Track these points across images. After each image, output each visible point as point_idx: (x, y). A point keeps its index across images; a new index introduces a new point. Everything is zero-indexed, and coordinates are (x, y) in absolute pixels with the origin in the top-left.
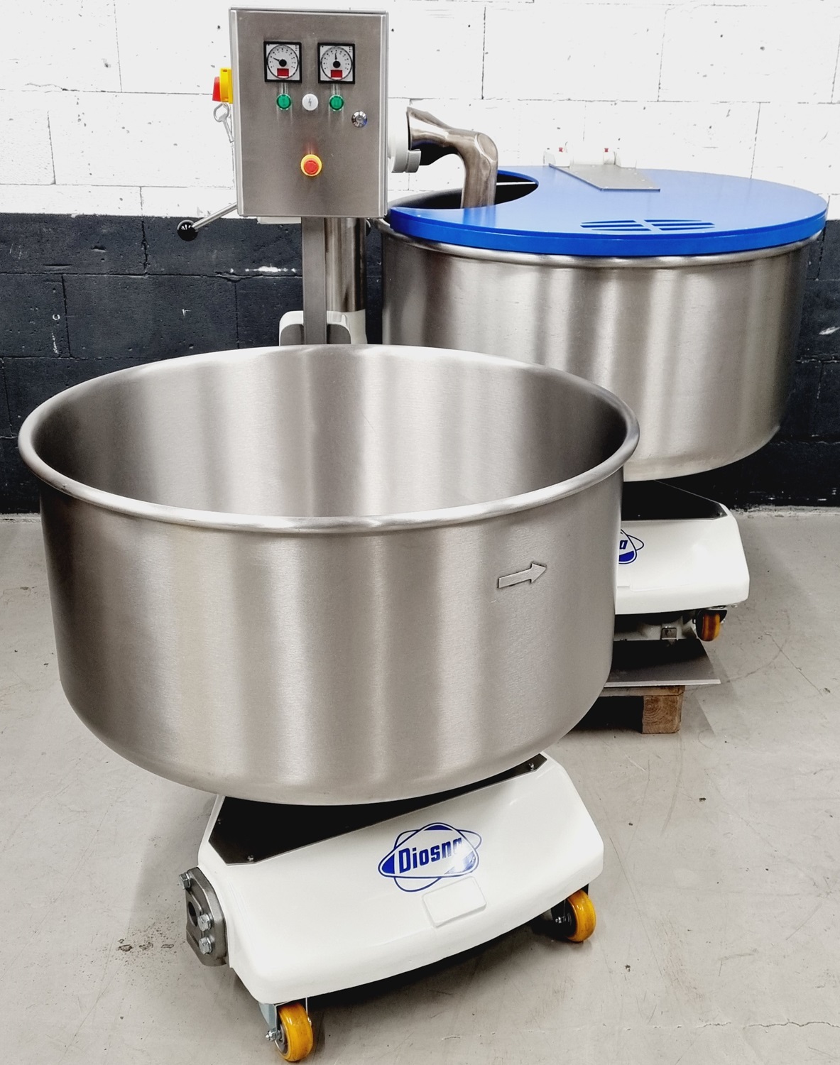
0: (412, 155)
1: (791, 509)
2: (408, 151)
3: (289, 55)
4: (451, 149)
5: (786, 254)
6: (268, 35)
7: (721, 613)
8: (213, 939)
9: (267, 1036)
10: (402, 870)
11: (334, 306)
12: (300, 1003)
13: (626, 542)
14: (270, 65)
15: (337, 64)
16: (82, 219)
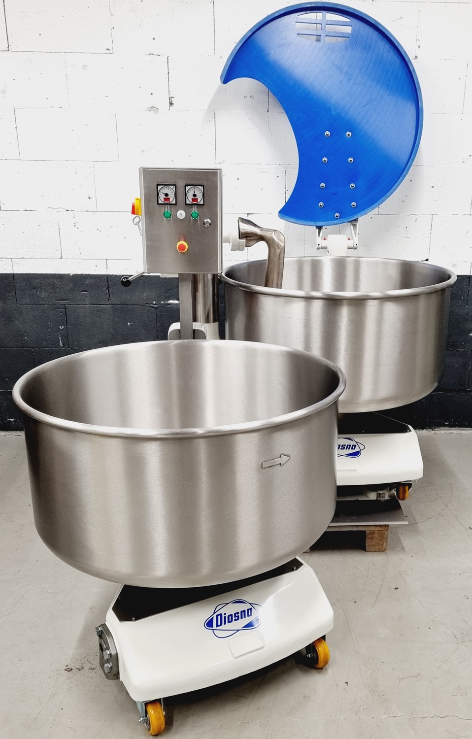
1: (458, 429)
2: (239, 240)
3: (170, 191)
4: (261, 238)
5: (436, 291)
6: (159, 181)
7: (409, 485)
8: (111, 664)
9: (140, 721)
10: (217, 626)
11: (202, 319)
12: (158, 701)
14: (160, 196)
15: (195, 195)
16: (76, 276)
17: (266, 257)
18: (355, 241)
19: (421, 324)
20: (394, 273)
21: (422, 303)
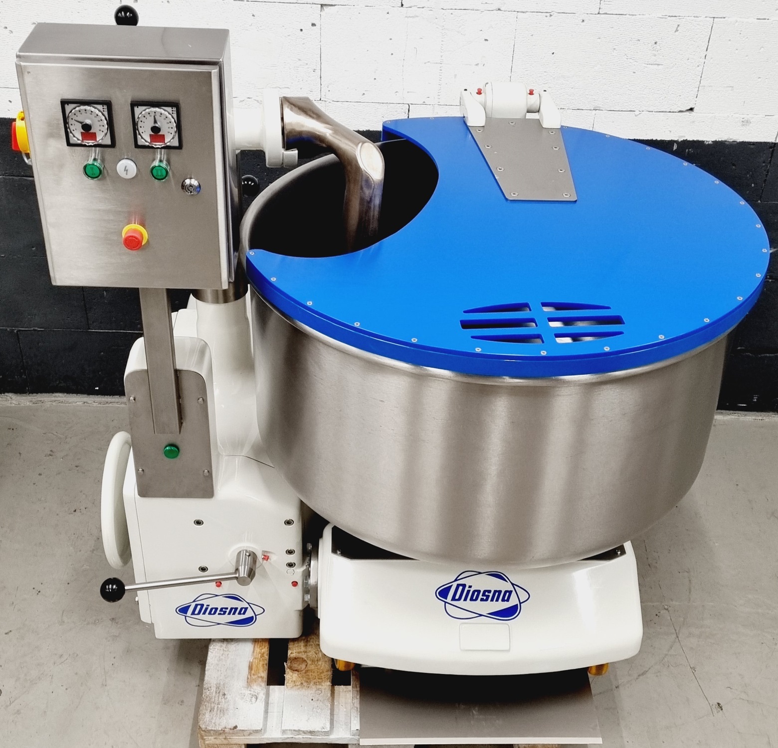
0: (290, 155)
2: (283, 151)
3: (95, 117)
13: (510, 592)
14: (72, 128)
15: (156, 130)
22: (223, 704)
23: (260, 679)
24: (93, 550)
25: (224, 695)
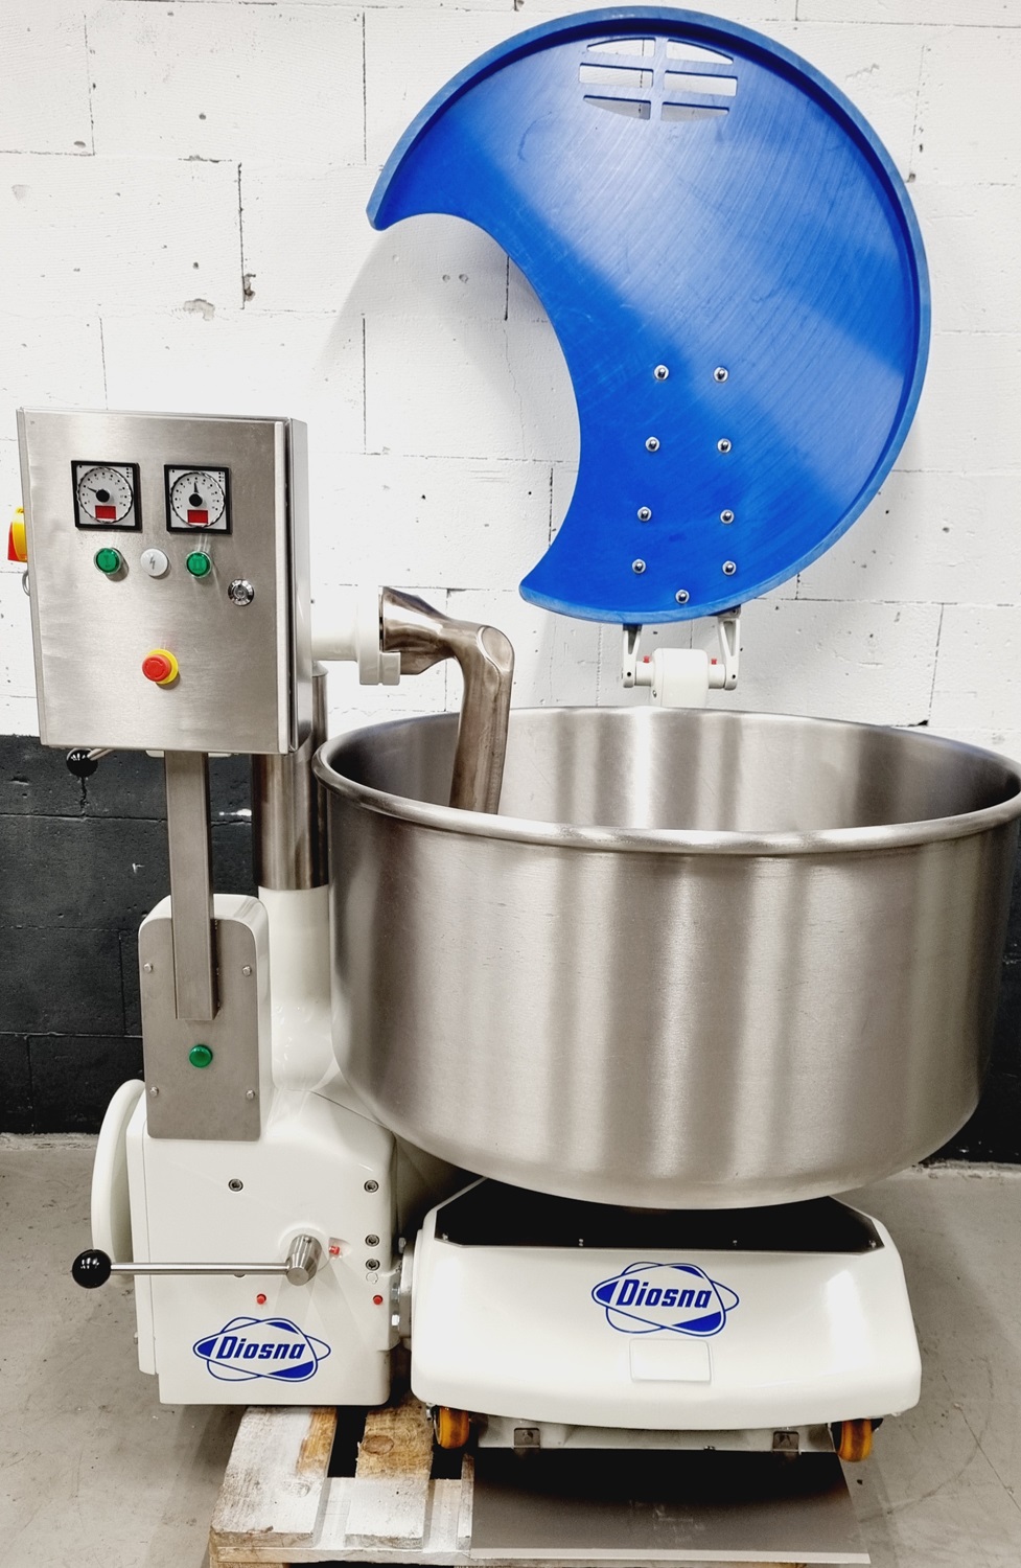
0: (386, 658)
1: (992, 1167)
2: (381, 653)
4: (444, 649)
6: (80, 451)
7: (876, 1423)
11: (278, 882)
13: (708, 1294)
14: (84, 499)
15: (195, 500)
17: (456, 707)
18: (730, 667)
19: (926, 936)
20: (841, 761)
21: (932, 868)
22: (254, 1496)
23: (317, 1464)
24: (90, 1319)
25: (258, 1483)
